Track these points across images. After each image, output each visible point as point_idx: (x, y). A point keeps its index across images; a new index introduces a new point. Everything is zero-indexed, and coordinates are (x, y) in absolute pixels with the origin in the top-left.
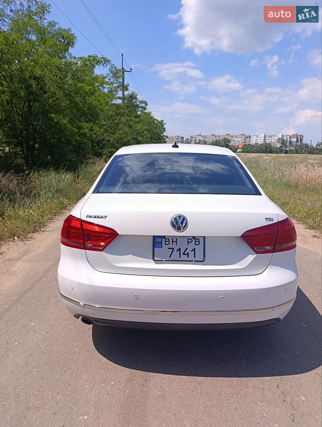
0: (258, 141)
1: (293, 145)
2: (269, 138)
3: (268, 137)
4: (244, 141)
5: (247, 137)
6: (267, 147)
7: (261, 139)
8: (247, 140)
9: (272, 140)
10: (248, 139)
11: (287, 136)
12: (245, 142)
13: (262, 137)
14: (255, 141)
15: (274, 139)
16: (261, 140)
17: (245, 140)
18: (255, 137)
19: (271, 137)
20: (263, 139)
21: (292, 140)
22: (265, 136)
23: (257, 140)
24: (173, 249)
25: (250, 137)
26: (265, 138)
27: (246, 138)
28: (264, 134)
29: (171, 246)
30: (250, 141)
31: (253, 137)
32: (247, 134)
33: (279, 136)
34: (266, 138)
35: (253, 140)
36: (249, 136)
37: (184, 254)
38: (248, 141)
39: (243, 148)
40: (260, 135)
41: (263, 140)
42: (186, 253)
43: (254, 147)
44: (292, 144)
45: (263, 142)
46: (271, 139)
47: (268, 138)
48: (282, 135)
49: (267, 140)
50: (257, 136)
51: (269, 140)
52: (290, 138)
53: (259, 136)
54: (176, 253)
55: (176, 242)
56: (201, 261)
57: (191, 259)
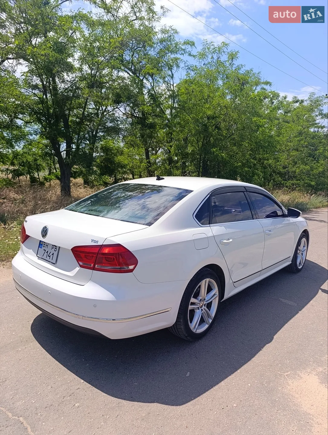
29: (45, 248)
42: (49, 255)
54: (46, 254)
55: (47, 246)
56: (54, 264)
57: (50, 260)
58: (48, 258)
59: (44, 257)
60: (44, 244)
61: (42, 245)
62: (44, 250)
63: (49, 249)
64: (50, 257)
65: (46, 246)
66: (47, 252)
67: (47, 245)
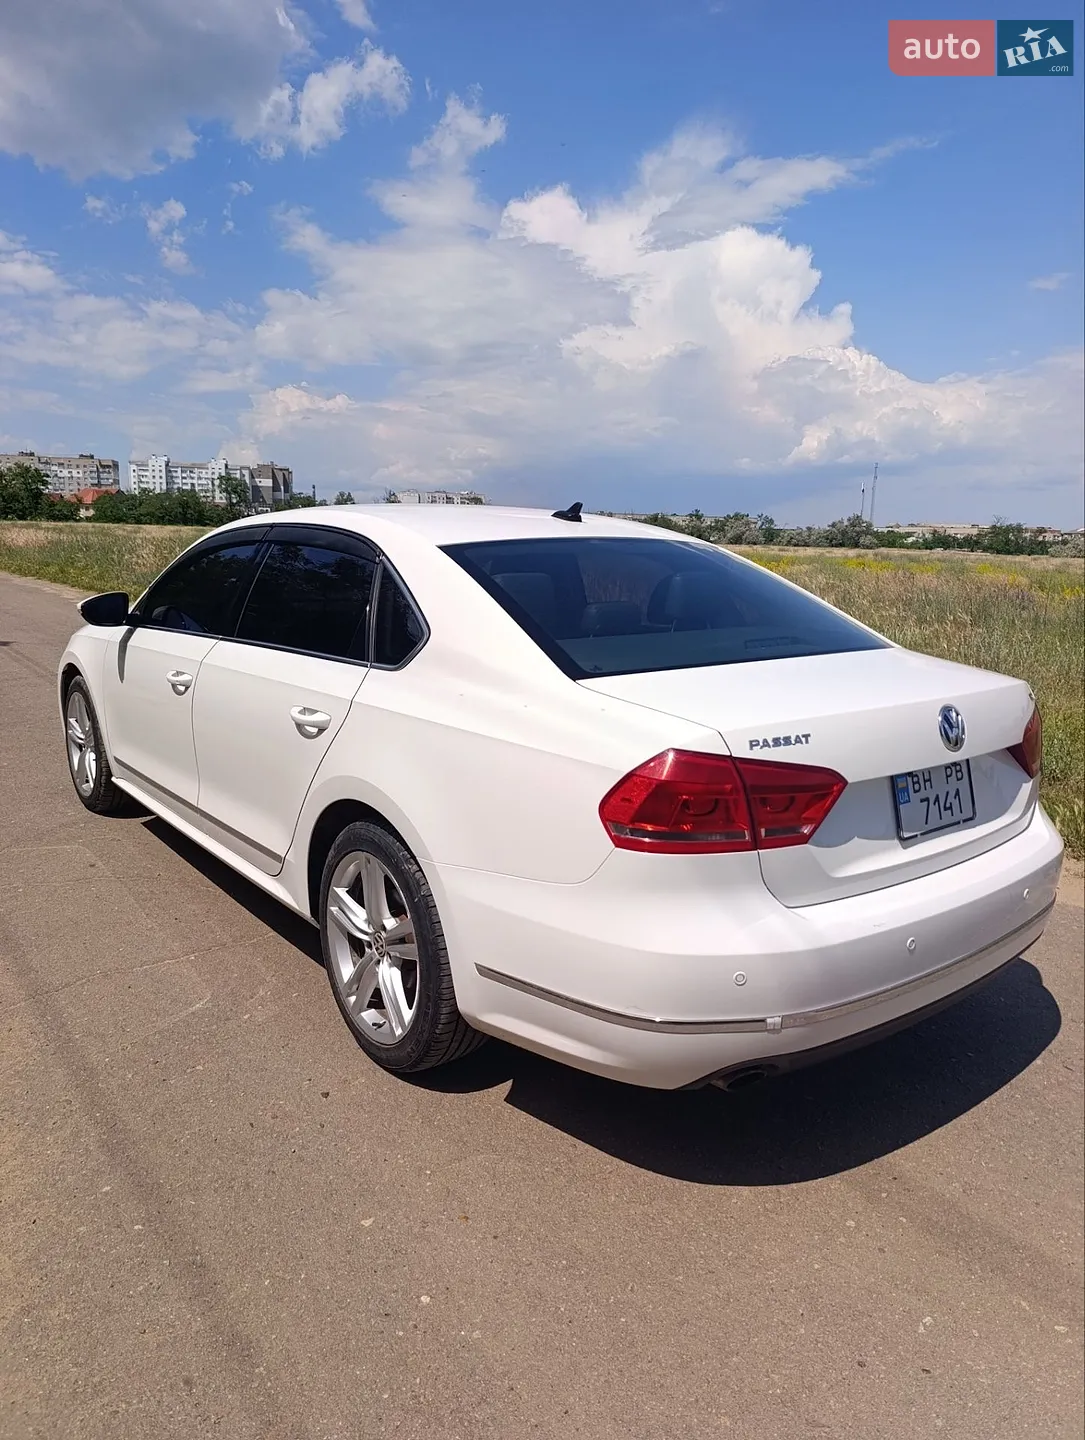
0: (148, 483)
1: (264, 501)
2: (184, 475)
3: (179, 470)
4: (96, 482)
5: (103, 467)
6: (185, 505)
7: (157, 474)
8: (107, 478)
9: (195, 481)
10: (109, 472)
11: (242, 468)
12: (99, 484)
13: (157, 468)
14: (136, 480)
15: (200, 478)
16: (157, 480)
17: (99, 477)
18: (134, 467)
19: (191, 472)
20: (163, 474)
21: (260, 485)
22: (167, 465)
23: (143, 480)
24: (927, 800)
25: (116, 465)
26: (168, 471)
27: (101, 470)
28: (166, 459)
29: (923, 794)
30: (116, 482)
31: (127, 468)
32: (106, 457)
33: (217, 467)
34: (174, 474)
35: (128, 479)
36: (111, 464)
37: (946, 809)
38: (111, 481)
39: (94, 504)
40: (150, 463)
41: (164, 481)
42: (948, 805)
43: (140, 505)
44: (262, 497)
45: (164, 487)
46: (192, 478)
47: (179, 474)
48: (226, 466)
49: (179, 481)
50: (142, 465)
51: (184, 481)
52: (252, 477)
53: (147, 465)
54: (934, 809)
55: (930, 780)
56: (971, 819)
57: (958, 816)
58: (947, 817)
59: (934, 822)
60: (914, 783)
61: (906, 789)
62: (922, 801)
63: (939, 787)
64: (951, 808)
65: (925, 781)
66: (937, 799)
67: (927, 777)
